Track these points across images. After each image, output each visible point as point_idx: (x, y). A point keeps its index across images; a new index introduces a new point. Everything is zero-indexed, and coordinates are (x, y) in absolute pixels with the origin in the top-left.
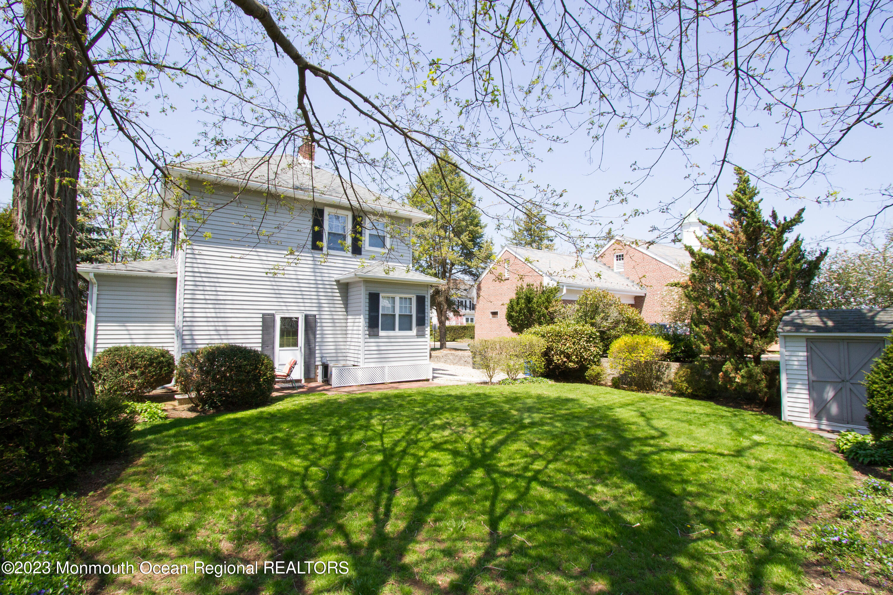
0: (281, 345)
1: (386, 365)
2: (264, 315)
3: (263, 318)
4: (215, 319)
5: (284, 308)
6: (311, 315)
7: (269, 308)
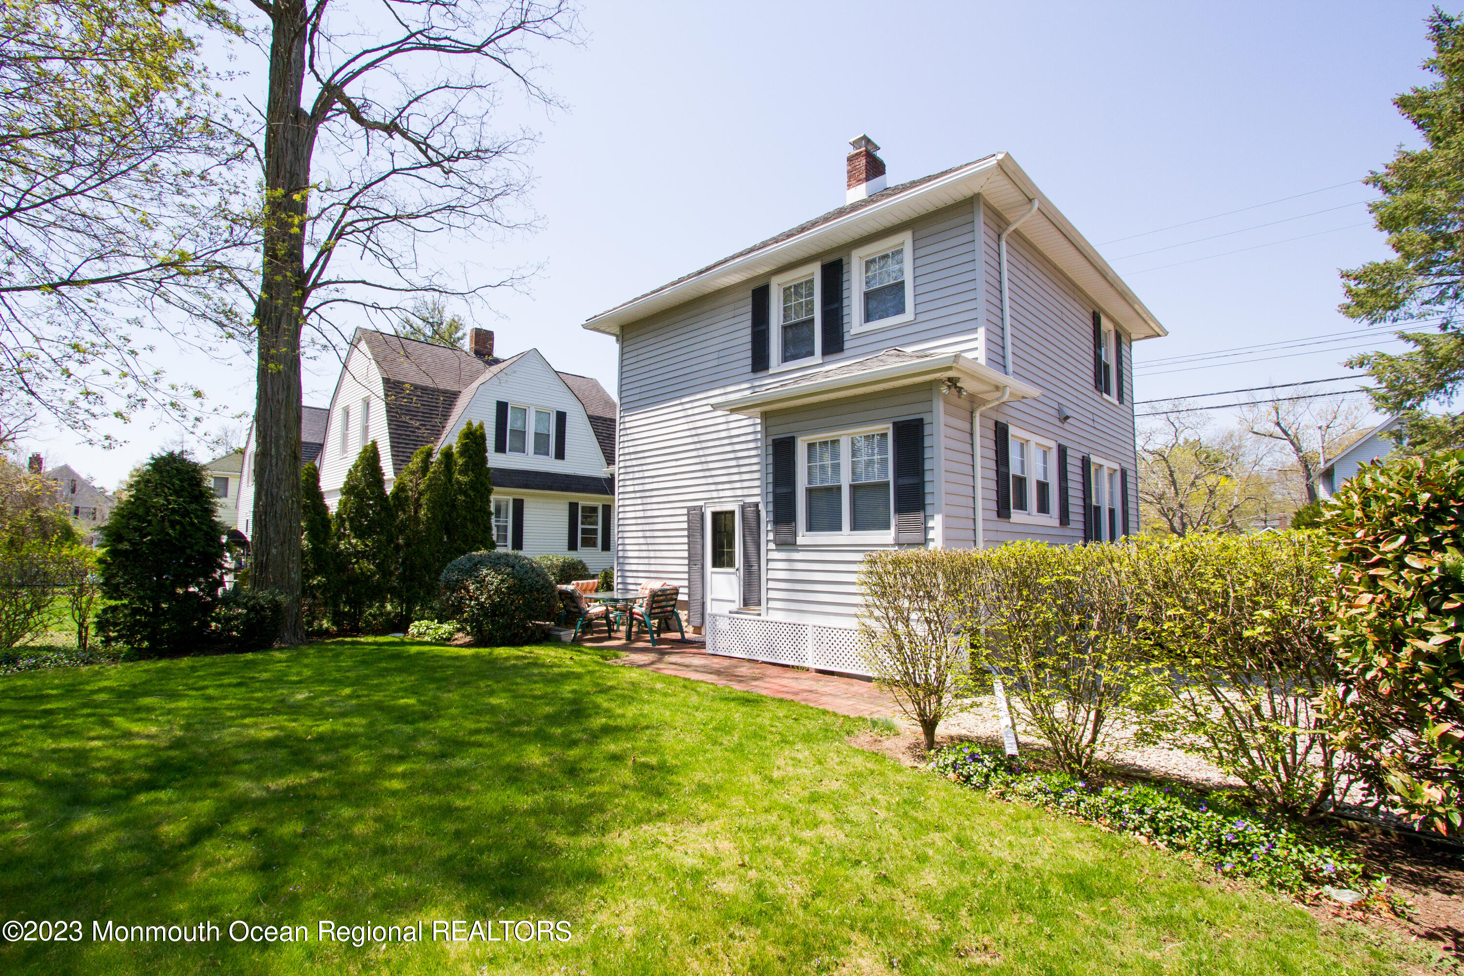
0: (715, 565)
1: (811, 620)
2: (689, 509)
3: (688, 514)
4: (643, 521)
5: (715, 494)
6: (750, 505)
7: (696, 496)
